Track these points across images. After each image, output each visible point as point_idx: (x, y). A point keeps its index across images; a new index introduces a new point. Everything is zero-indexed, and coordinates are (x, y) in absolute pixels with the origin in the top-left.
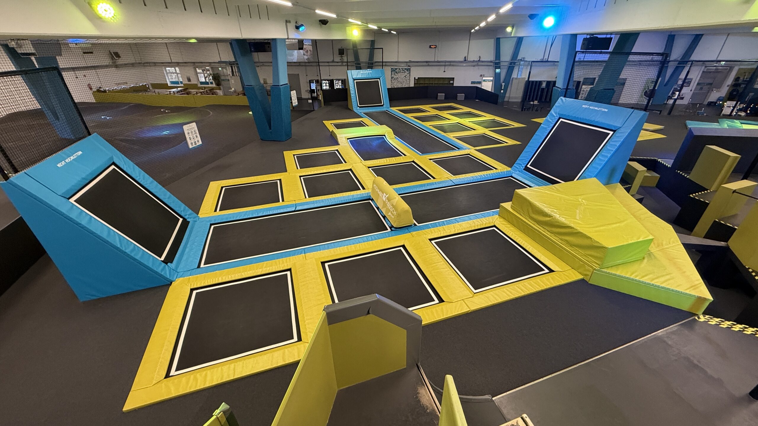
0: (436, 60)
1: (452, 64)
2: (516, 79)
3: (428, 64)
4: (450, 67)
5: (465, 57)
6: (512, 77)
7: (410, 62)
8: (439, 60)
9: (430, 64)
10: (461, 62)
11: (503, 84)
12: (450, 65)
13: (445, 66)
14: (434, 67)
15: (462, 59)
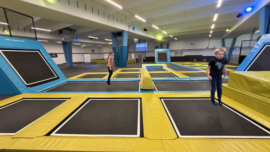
0: (194, 49)
1: (201, 50)
2: (234, 55)
3: (190, 50)
4: (200, 51)
5: (207, 47)
6: (232, 54)
7: (183, 50)
8: (195, 49)
9: (191, 50)
10: (206, 49)
11: (228, 57)
12: (200, 50)
13: (198, 51)
14: (193, 51)
15: (206, 48)
